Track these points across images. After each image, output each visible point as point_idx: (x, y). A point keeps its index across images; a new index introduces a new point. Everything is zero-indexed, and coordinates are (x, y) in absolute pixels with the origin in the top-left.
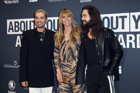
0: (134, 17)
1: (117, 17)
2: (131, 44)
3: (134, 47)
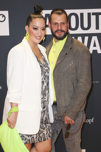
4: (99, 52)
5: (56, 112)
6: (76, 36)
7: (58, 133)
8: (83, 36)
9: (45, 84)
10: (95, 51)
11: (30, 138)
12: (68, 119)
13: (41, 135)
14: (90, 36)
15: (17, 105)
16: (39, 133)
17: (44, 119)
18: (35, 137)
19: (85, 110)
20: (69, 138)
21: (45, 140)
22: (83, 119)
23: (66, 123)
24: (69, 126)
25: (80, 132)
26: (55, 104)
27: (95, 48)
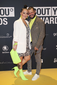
4: (49, 23)
5: (32, 46)
6: (40, 17)
7: (33, 53)
8: (43, 17)
9: (28, 35)
10: (47, 23)
11: (22, 54)
12: (36, 48)
13: (26, 54)
14: (45, 17)
15: (17, 42)
16: (26, 53)
17: (27, 48)
18: (24, 54)
19: (43, 45)
20: (36, 55)
21: (28, 55)
22: (42, 48)
23: (35, 49)
24: (36, 51)
25: (41, 53)
26: (31, 42)
27: (47, 22)
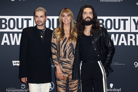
0: (134, 20)
1: (119, 20)
2: (131, 42)
3: (134, 44)
